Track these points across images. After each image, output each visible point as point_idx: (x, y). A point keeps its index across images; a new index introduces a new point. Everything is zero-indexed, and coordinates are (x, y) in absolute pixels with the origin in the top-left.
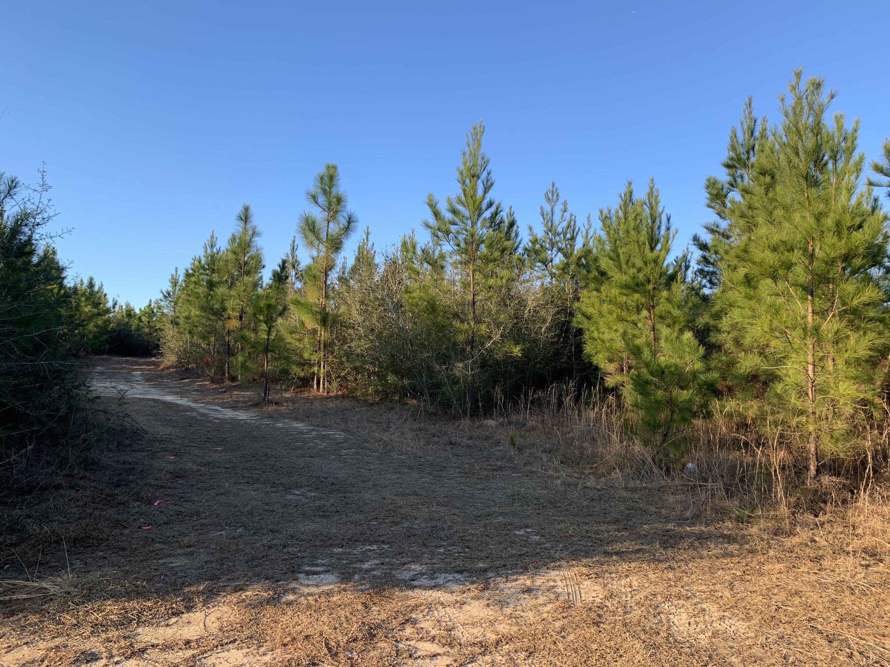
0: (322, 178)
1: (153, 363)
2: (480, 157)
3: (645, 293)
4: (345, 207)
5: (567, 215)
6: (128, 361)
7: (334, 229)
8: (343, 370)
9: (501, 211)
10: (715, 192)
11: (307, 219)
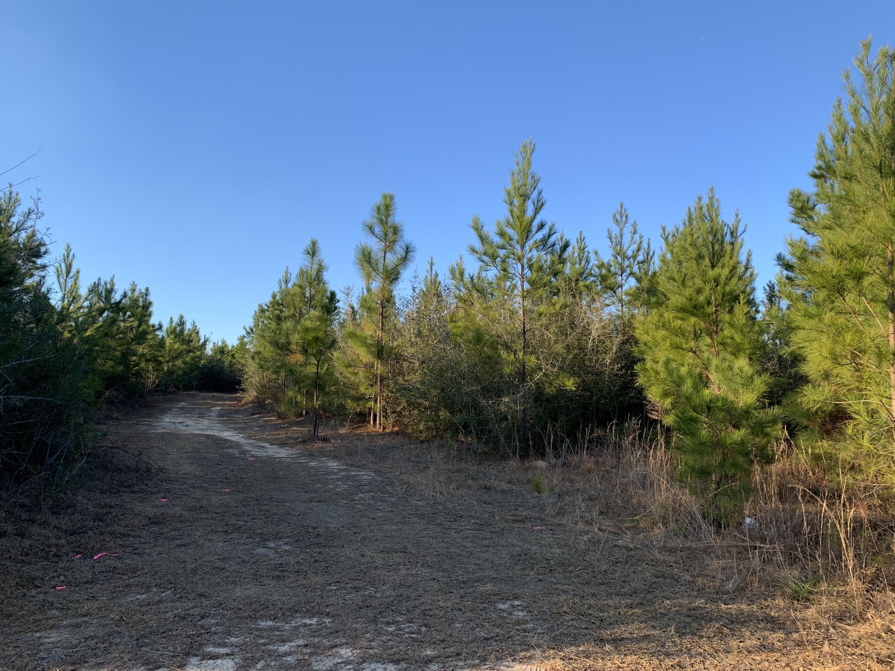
0: (379, 208)
1: (236, 399)
2: (530, 177)
3: (705, 316)
4: (402, 237)
5: (637, 237)
6: (213, 396)
7: (391, 259)
8: (399, 405)
9: (554, 233)
10: (799, 205)
11: (364, 250)
